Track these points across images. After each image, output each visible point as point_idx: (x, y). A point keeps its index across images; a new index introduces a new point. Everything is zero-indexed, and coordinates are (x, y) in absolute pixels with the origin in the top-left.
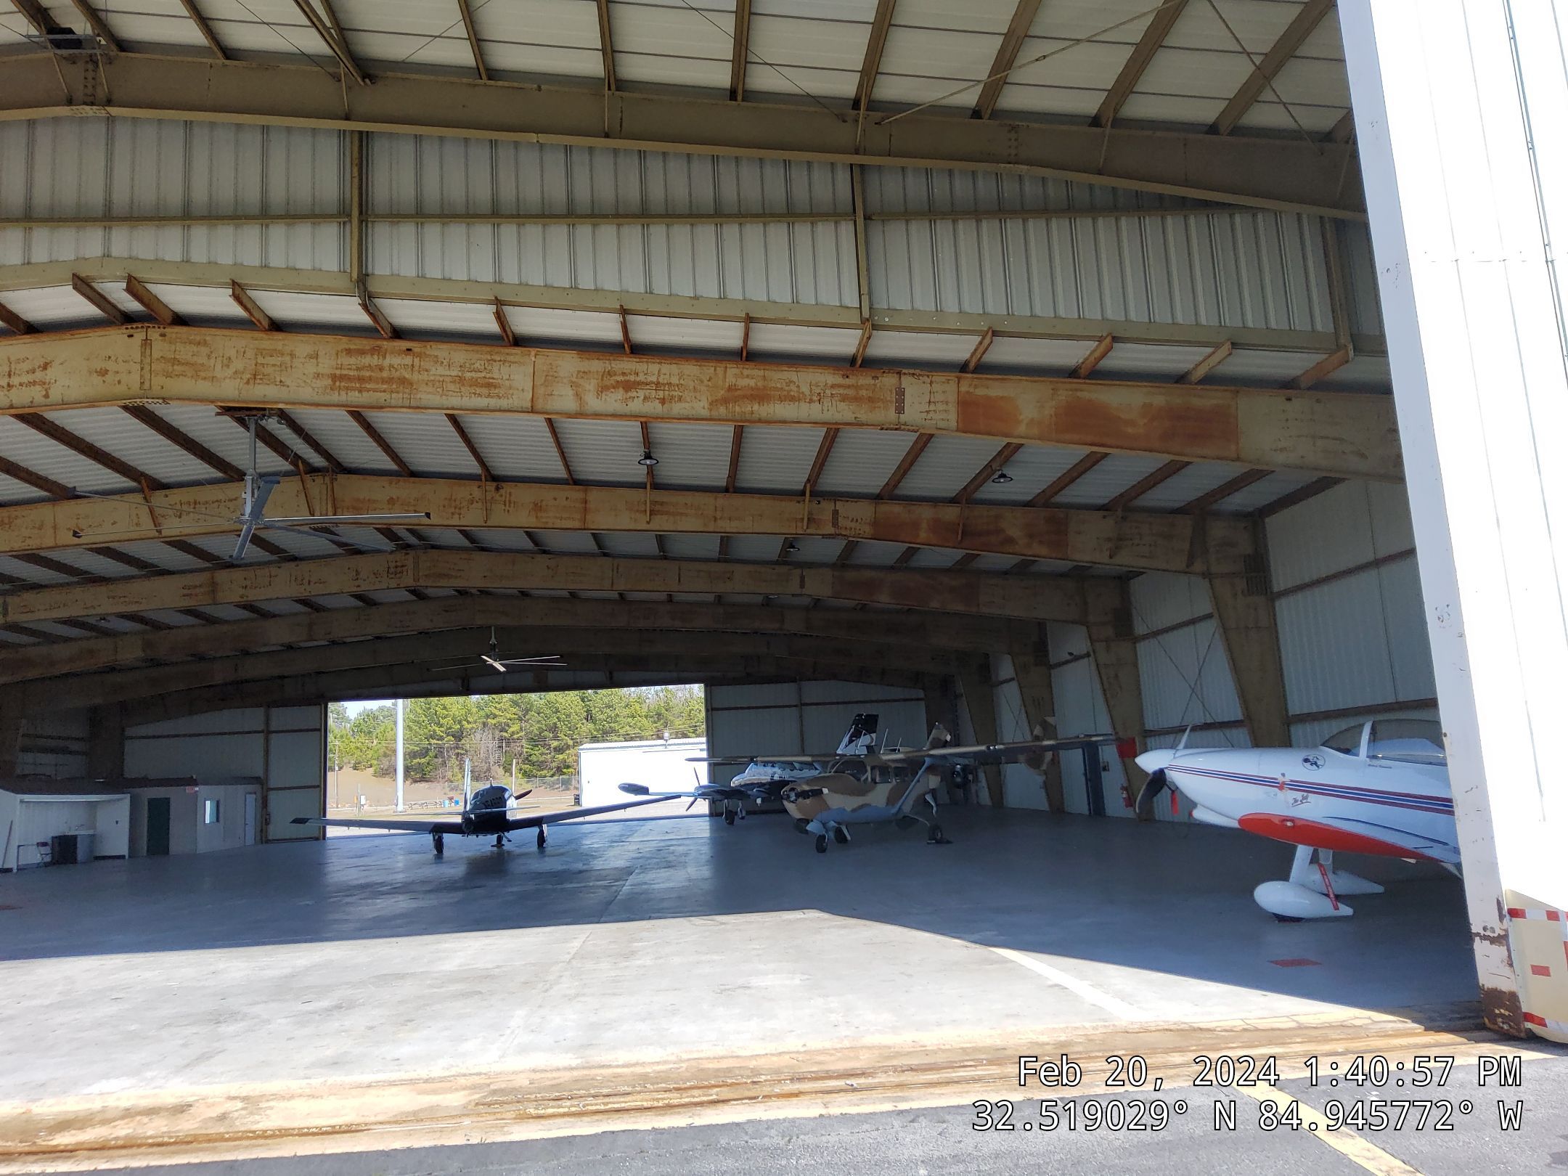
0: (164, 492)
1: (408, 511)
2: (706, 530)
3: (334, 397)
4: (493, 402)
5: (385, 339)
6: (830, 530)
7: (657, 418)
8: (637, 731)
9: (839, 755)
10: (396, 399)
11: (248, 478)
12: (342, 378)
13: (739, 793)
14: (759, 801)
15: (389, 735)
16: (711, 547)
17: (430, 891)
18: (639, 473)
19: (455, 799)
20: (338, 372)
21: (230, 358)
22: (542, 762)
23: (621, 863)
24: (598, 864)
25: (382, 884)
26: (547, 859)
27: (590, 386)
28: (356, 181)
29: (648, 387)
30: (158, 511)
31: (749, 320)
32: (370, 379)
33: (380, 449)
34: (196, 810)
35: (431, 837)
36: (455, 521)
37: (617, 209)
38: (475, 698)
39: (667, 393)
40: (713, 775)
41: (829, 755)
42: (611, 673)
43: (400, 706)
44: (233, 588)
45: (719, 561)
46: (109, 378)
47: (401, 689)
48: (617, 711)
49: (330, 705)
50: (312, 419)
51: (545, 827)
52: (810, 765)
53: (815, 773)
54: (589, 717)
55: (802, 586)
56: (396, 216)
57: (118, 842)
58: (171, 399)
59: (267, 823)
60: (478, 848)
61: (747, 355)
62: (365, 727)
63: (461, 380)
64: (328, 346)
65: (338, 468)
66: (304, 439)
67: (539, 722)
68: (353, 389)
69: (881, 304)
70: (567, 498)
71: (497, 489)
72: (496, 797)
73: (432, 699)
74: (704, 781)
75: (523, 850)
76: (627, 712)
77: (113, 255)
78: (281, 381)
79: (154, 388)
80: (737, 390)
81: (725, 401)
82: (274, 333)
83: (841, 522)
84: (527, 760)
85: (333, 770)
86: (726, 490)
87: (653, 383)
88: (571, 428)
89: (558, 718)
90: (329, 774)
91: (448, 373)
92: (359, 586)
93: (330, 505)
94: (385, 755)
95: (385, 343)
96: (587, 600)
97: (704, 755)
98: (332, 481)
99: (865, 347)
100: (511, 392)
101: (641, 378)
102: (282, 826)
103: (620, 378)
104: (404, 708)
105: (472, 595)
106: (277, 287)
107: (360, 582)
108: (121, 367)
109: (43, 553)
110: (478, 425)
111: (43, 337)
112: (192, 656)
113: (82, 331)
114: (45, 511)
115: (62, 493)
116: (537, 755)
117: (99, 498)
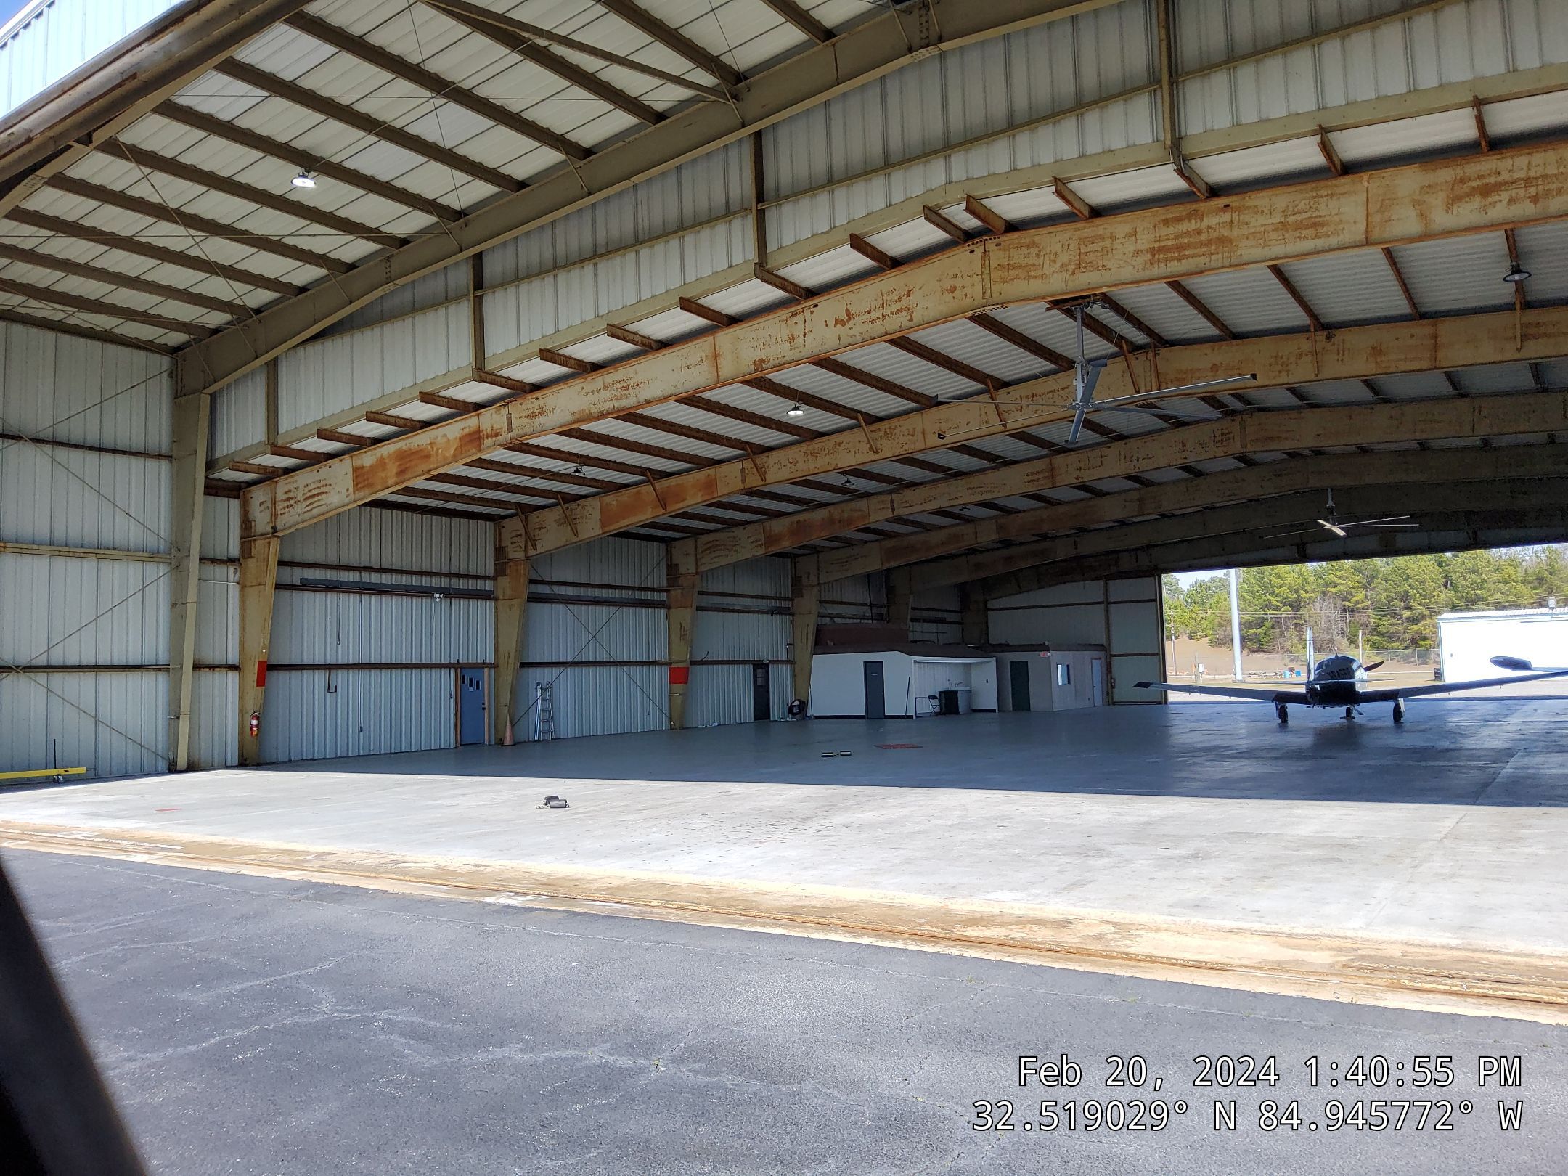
0: (1006, 390)
1: (1231, 376)
3: (1156, 271)
4: (1320, 243)
5: (1202, 201)
7: (1527, 221)
8: (1513, 598)
10: (1216, 260)
11: (1078, 365)
12: (1161, 250)
15: (1223, 605)
17: (1276, 758)
18: (1504, 293)
19: (1296, 670)
20: (1156, 245)
21: (1056, 253)
22: (1393, 633)
23: (1498, 744)
24: (1469, 744)
25: (1227, 748)
26: (1405, 734)
27: (1437, 202)
28: (1165, 42)
29: (1514, 186)
30: (1002, 407)
32: (1189, 246)
33: (1200, 316)
34: (1049, 673)
35: (1273, 706)
36: (1283, 379)
38: (1312, 565)
39: (1540, 188)
42: (1476, 532)
43: (1232, 576)
44: (1070, 470)
46: (958, 293)
47: (1234, 558)
48: (1484, 577)
49: (1163, 576)
50: (1132, 297)
51: (1401, 701)
54: (1449, 583)
56: (1206, 69)
57: (989, 699)
58: (1008, 302)
59: (1113, 687)
60: (1325, 719)
62: (1199, 596)
63: (1283, 226)
64: (1143, 222)
65: (1160, 342)
66: (1127, 319)
67: (1386, 590)
68: (1171, 259)
70: (1412, 336)
71: (1328, 338)
72: (1342, 668)
73: (1265, 568)
75: (1377, 724)
76: (1497, 577)
77: (954, 180)
78: (1103, 266)
79: (994, 295)
82: (1094, 220)
84: (1375, 630)
85: (1169, 639)
87: (1520, 179)
88: (1417, 255)
89: (1410, 585)
90: (1167, 643)
91: (1270, 221)
92: (1185, 458)
93: (1154, 380)
94: (1220, 625)
95: (1202, 205)
96: (1441, 450)
98: (1155, 356)
100: (1341, 227)
101: (1505, 176)
102: (1125, 690)
103: (1477, 183)
104: (1237, 579)
105: (1304, 456)
106: (1096, 173)
107: (1187, 454)
108: (967, 282)
109: (916, 456)
110: (1303, 272)
111: (905, 268)
112: (1038, 535)
113: (935, 256)
114: (916, 420)
115: (927, 402)
116: (1386, 625)
117: (956, 403)
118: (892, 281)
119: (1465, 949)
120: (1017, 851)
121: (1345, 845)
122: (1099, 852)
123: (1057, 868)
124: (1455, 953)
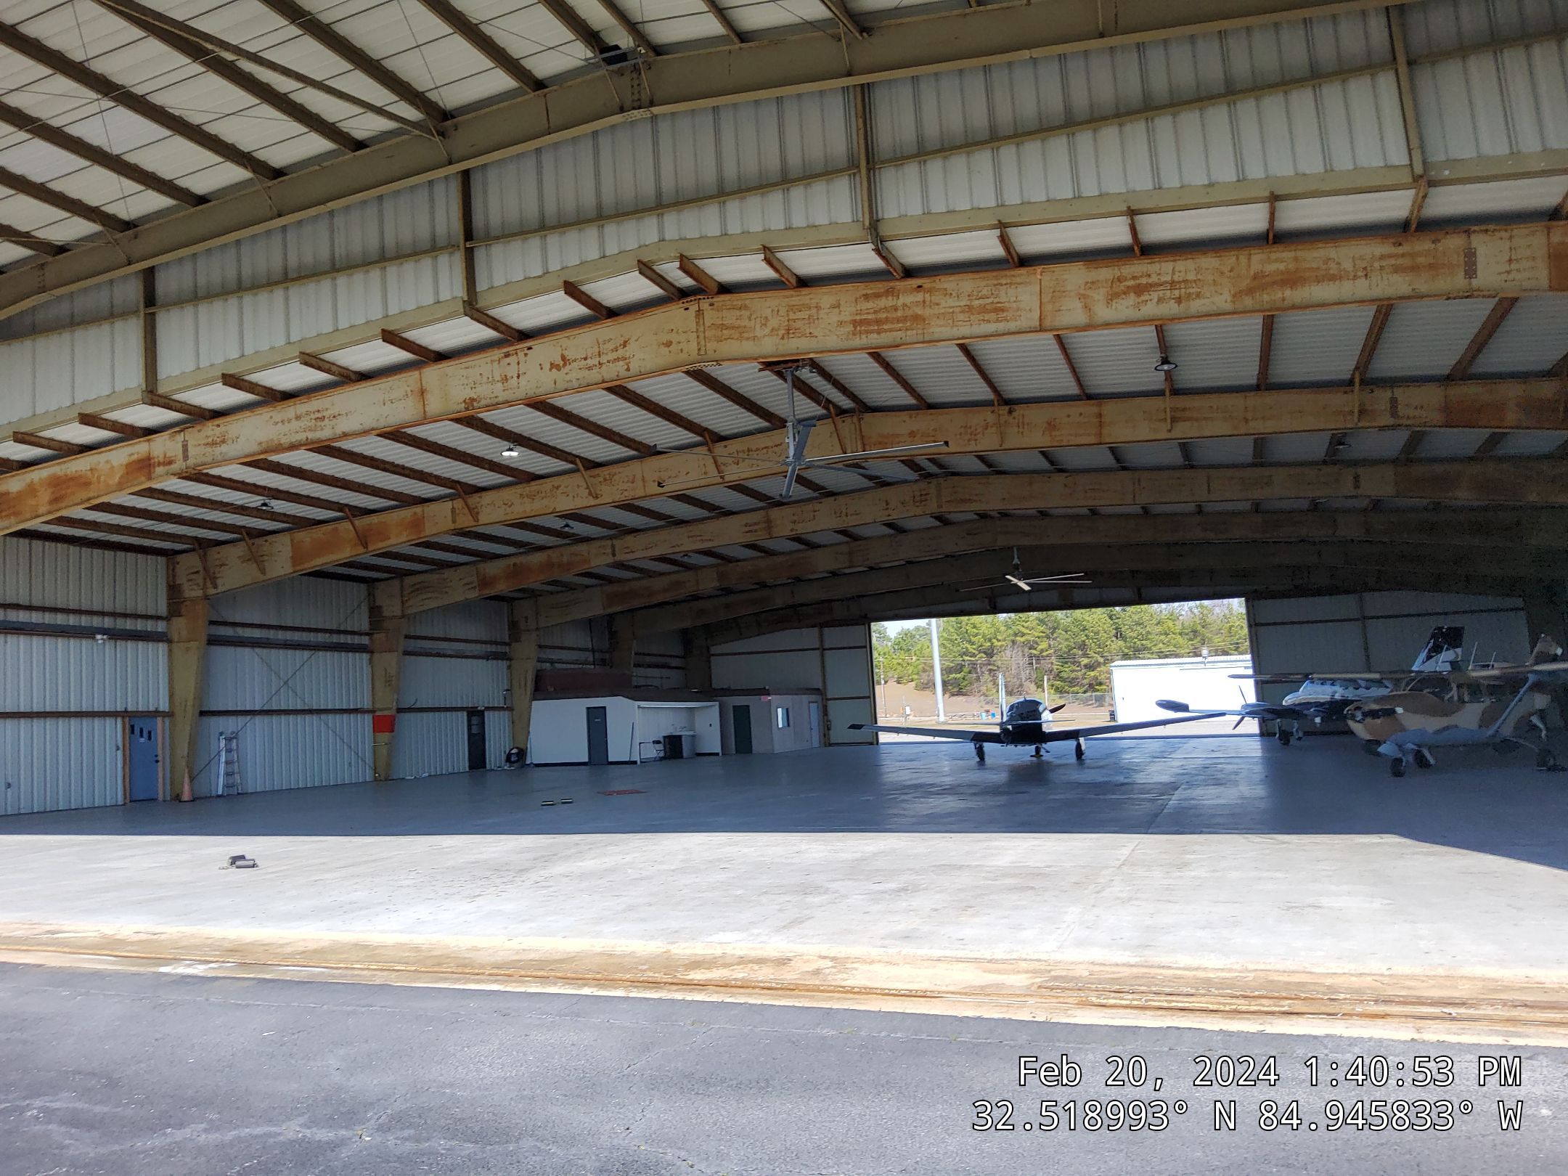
0: (724, 443)
1: (927, 442)
2: (1236, 433)
3: (857, 342)
4: (1001, 327)
5: (897, 279)
6: (1387, 420)
7: (1173, 319)
8: (1171, 648)
9: (1413, 672)
10: (911, 335)
11: (789, 424)
12: (862, 322)
13: (1294, 713)
14: (1318, 720)
15: (926, 652)
16: (1245, 451)
17: (975, 794)
18: (1156, 380)
19: (992, 712)
20: (858, 318)
21: (767, 318)
22: (1073, 679)
23: (1165, 778)
24: (1140, 778)
25: (932, 785)
26: (1086, 771)
27: (1099, 295)
28: (862, 132)
29: (1162, 288)
30: (720, 460)
31: (1274, 199)
32: (887, 320)
33: (898, 386)
34: (770, 718)
35: (972, 745)
36: (972, 448)
37: (1117, 109)
38: (1003, 616)
39: (1183, 290)
40: (1261, 693)
41: (1404, 672)
42: (1139, 590)
43: (933, 625)
44: (785, 522)
45: (1254, 465)
46: (673, 348)
47: (933, 609)
48: (1148, 629)
49: (872, 624)
50: (838, 364)
51: (1082, 740)
52: (1379, 683)
53: (1382, 692)
54: (1119, 635)
55: (1357, 487)
56: (899, 159)
57: (712, 742)
58: (723, 360)
59: (829, 729)
60: (1018, 757)
61: (1274, 238)
62: (904, 644)
63: (970, 309)
64: (847, 294)
65: (864, 408)
66: (833, 384)
67: (1067, 640)
68: (872, 332)
69: (1438, 156)
70: (1081, 414)
71: (1010, 412)
72: (1029, 710)
73: (962, 618)
74: (1252, 698)
75: (1063, 761)
76: (1159, 629)
77: (667, 238)
78: (810, 333)
79: (708, 353)
80: (1264, 277)
81: (1250, 291)
82: (801, 289)
83: (1402, 411)
84: (1058, 676)
85: (879, 683)
86: (1257, 388)
87: (1166, 282)
88: (1080, 341)
89: (1086, 636)
90: (877, 687)
91: (958, 304)
92: (889, 516)
93: (859, 443)
95: (898, 283)
96: (1110, 516)
97: (1250, 672)
98: (859, 420)
99: (1420, 207)
100: (1019, 313)
101: (1154, 279)
102: (840, 732)
103: (1131, 283)
104: (938, 627)
105: (992, 517)
106: (800, 245)
107: (890, 512)
108: (682, 338)
109: (637, 503)
110: (988, 351)
111: (620, 319)
112: (757, 584)
113: (649, 310)
114: (635, 467)
115: (646, 451)
116: (1067, 672)
117: (675, 453)
118: (608, 331)
119: (1143, 966)
120: (739, 892)
121: (1037, 874)
122: (817, 889)
123: (778, 907)
124: (1135, 970)
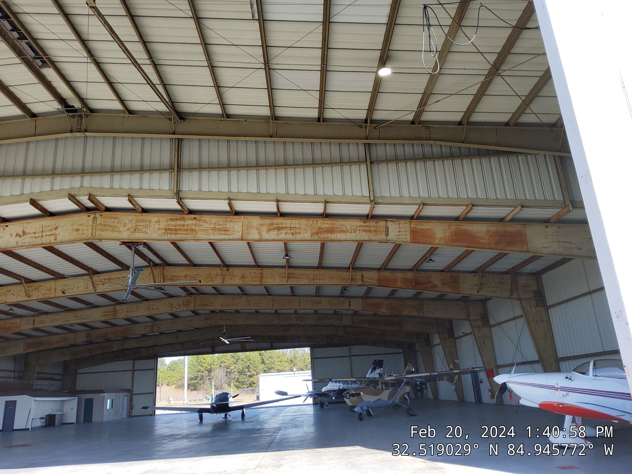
0: (98, 275)
1: (192, 280)
2: (310, 284)
3: (166, 237)
4: (226, 237)
5: (186, 214)
6: (360, 283)
7: (290, 241)
8: (283, 368)
9: (367, 378)
10: (189, 237)
11: (131, 269)
12: (169, 229)
13: (325, 395)
14: (334, 398)
15: (182, 371)
16: (312, 290)
17: (197, 438)
18: (283, 262)
19: (208, 398)
20: (167, 227)
21: (126, 223)
22: (243, 382)
23: (276, 426)
24: (266, 426)
25: (178, 435)
26: (245, 424)
27: (264, 229)
28: (176, 156)
29: (287, 229)
30: (95, 283)
31: (326, 202)
32: (180, 230)
33: (182, 256)
34: (103, 403)
35: (198, 414)
36: (211, 283)
37: (275, 163)
38: (216, 355)
39: (294, 231)
40: (314, 387)
41: (364, 378)
42: (272, 344)
43: (186, 359)
44: (123, 312)
45: (315, 296)
46: (80, 232)
47: (187, 352)
48: (274, 360)
49: (159, 359)
50: (157, 246)
51: (244, 410)
52: (355, 382)
53: (356, 386)
54: (263, 362)
55: (350, 305)
56: (191, 169)
57: (71, 416)
58: (103, 239)
59: (132, 409)
60: (217, 419)
61: (325, 216)
62: (172, 368)
63: (214, 229)
64: (164, 218)
65: (166, 264)
66: (153, 253)
67: (242, 364)
68: (172, 234)
69: (378, 194)
70: (255, 273)
71: (227, 270)
72: (224, 397)
73: (199, 355)
74: (311, 389)
75: (236, 420)
76: (279, 359)
77: (84, 186)
78: (145, 232)
79: (96, 236)
80: (322, 229)
81: (317, 233)
82: (143, 213)
83: (365, 279)
84: (237, 381)
85: (159, 386)
86: (318, 268)
87: (288, 227)
88: (257, 246)
89: (250, 363)
90: (157, 388)
91: (210, 226)
92: (172, 310)
93: (162, 278)
94: (180, 380)
95: (186, 216)
96: (263, 313)
97: (310, 378)
98: (163, 269)
99: (372, 211)
100: (234, 233)
101: (284, 225)
102: (137, 410)
103: (276, 226)
104: (188, 360)
105: (216, 312)
106: (145, 196)
107: (172, 309)
108: (85, 228)
109: (50, 300)
110: (220, 245)
111: (56, 217)
112: (105, 339)
113: (70, 215)
114: (52, 284)
115: (58, 276)
116: (242, 378)
117: (72, 278)
118: (48, 222)
